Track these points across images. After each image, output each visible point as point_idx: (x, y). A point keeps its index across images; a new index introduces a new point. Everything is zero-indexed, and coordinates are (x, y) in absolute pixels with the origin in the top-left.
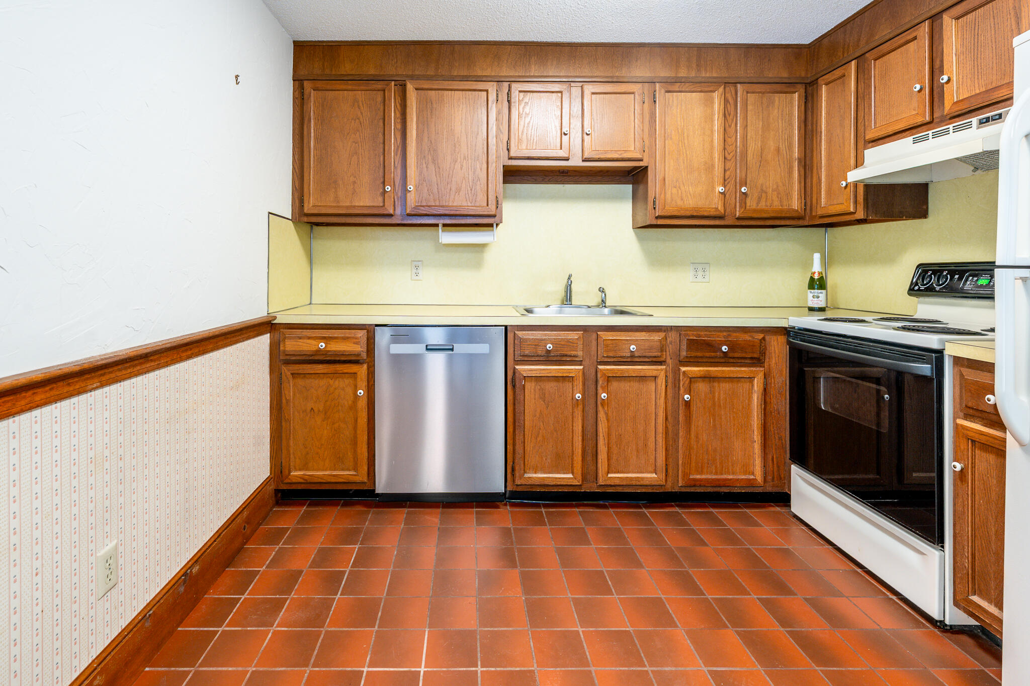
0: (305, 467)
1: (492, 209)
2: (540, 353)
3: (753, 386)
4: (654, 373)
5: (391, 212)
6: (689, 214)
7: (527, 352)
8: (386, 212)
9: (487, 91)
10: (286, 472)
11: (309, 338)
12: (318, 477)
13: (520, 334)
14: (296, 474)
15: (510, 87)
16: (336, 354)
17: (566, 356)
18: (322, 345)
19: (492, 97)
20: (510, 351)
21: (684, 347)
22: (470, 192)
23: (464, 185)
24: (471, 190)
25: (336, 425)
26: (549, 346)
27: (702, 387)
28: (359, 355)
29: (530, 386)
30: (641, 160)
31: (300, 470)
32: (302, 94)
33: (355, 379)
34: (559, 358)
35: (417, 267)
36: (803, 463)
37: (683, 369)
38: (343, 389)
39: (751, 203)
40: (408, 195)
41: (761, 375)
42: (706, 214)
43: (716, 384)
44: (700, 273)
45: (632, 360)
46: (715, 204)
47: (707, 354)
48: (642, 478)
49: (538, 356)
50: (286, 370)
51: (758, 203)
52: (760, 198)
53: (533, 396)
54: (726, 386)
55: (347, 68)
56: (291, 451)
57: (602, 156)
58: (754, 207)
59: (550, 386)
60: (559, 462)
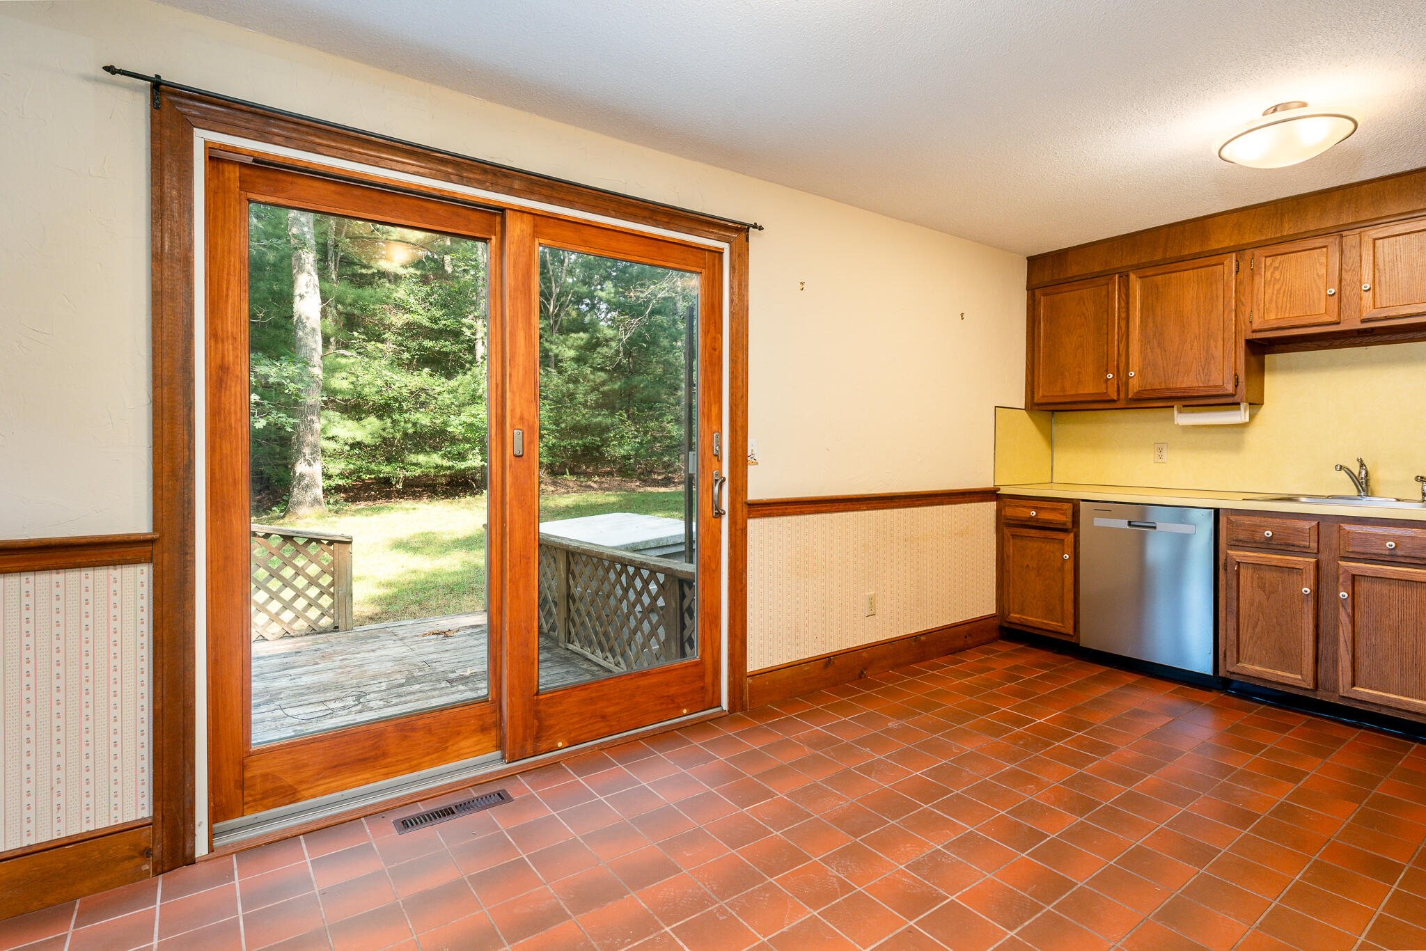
0: (1022, 612)
2: (1257, 540)
5: (1115, 397)
7: (1241, 537)
8: (1110, 398)
9: (1223, 264)
10: (1006, 612)
11: (1024, 507)
12: (1032, 621)
13: (1234, 518)
14: (1014, 616)
15: (1253, 254)
16: (1045, 521)
17: (1293, 545)
18: (1034, 513)
20: (1223, 534)
22: (1201, 371)
24: (1203, 370)
25: (1047, 582)
26: (1268, 534)
28: (1065, 524)
29: (1247, 573)
31: (1018, 614)
33: (1063, 545)
34: (1283, 547)
35: (1161, 450)
38: (1053, 552)
40: (1130, 380)
45: (1389, 559)
49: (1255, 542)
50: (1007, 532)
53: (1249, 584)
55: (1074, 270)
56: (1011, 597)
57: (1393, 313)
59: (1269, 576)
60: (1284, 659)
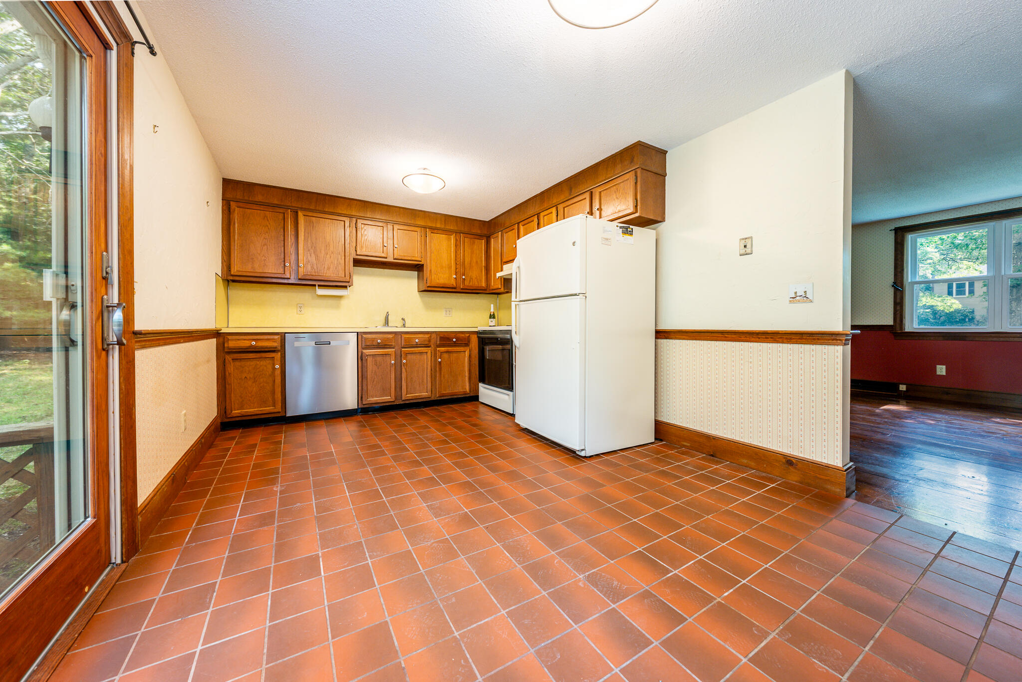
0: (241, 408)
1: (347, 279)
2: (374, 344)
3: (465, 355)
4: (426, 351)
5: (289, 276)
6: (441, 286)
7: (368, 344)
8: (285, 277)
9: (344, 221)
10: (228, 412)
11: (245, 340)
12: (250, 412)
13: (364, 336)
14: (236, 412)
15: (356, 221)
16: (262, 347)
17: (387, 345)
18: (254, 343)
19: (347, 224)
20: (360, 344)
21: (438, 340)
22: (335, 270)
23: (332, 266)
25: (261, 385)
26: (379, 341)
27: (446, 356)
28: (276, 348)
29: (370, 359)
30: (421, 261)
31: (238, 410)
32: (229, 209)
33: (274, 360)
34: (384, 346)
35: (300, 308)
36: (484, 382)
37: (438, 349)
38: (266, 366)
39: (467, 283)
40: (300, 269)
41: (468, 350)
42: (448, 286)
43: (451, 355)
44: (448, 312)
45: (417, 346)
46: (452, 282)
47: (448, 343)
48: (421, 395)
49: (373, 346)
50: (229, 358)
51: (469, 283)
52: (470, 281)
53: (371, 364)
54: (455, 355)
55: (259, 198)
56: (232, 400)
57: (403, 258)
58: (468, 284)
59: (379, 359)
60: (385, 392)
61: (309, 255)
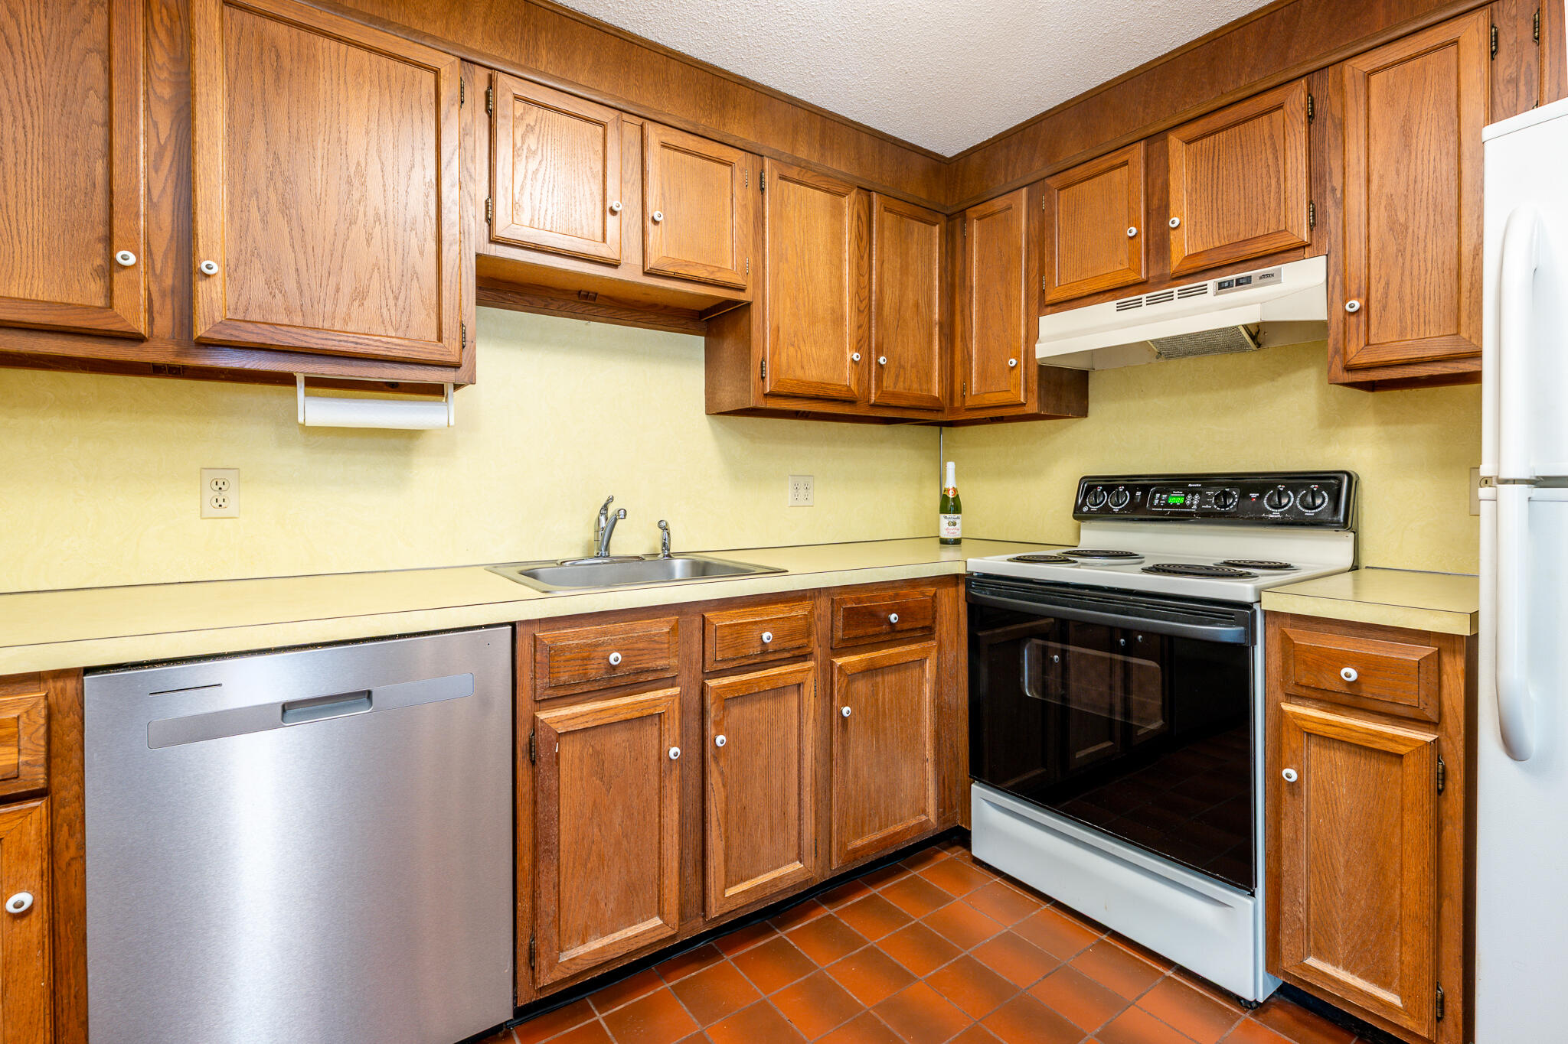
1: (450, 350)
2: (592, 674)
3: (924, 671)
4: (799, 678)
5: (142, 328)
6: (813, 392)
7: (564, 678)
8: (116, 327)
9: (436, 73)
13: (546, 636)
15: (490, 81)
17: (648, 671)
19: (449, 91)
20: (525, 679)
21: (840, 623)
22: (391, 302)
23: (375, 285)
24: (396, 298)
26: (615, 657)
27: (861, 686)
29: (568, 751)
30: (742, 290)
34: (632, 679)
35: (220, 486)
36: (995, 781)
37: (839, 661)
39: (888, 383)
40: (202, 286)
41: (934, 654)
42: (835, 394)
43: (879, 679)
44: (802, 491)
45: (766, 659)
46: (846, 378)
47: (871, 631)
48: (781, 878)
49: (589, 681)
51: (895, 384)
52: (897, 376)
53: (575, 774)
54: (891, 678)
57: (682, 271)
58: (891, 389)
59: (611, 743)
60: (636, 899)
61: (255, 214)
